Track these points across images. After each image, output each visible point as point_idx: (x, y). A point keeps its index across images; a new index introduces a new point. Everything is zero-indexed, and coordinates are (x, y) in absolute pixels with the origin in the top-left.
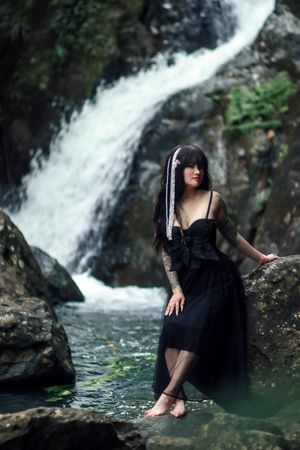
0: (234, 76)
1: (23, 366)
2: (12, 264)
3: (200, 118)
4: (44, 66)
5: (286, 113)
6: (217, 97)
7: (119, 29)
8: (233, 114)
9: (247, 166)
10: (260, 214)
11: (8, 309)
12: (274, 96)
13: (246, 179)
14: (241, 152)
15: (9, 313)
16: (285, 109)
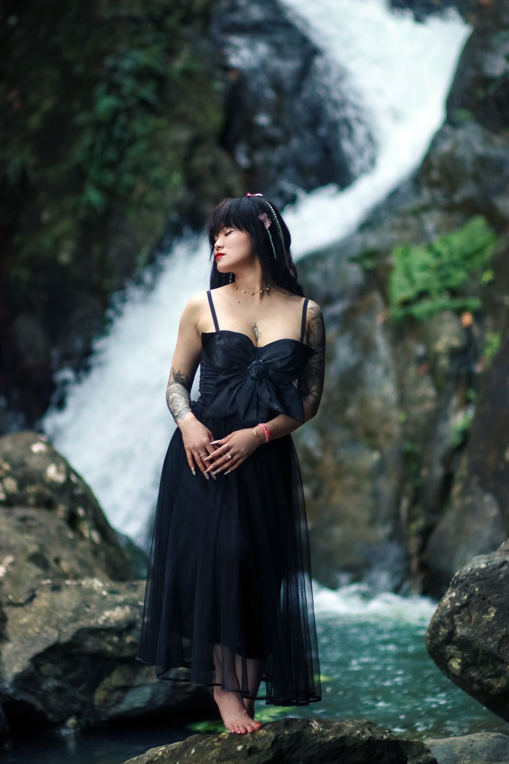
0: (393, 228)
1: (148, 691)
2: (81, 536)
3: (341, 296)
4: (65, 225)
5: (490, 284)
6: (369, 264)
7: (188, 157)
8: (400, 289)
9: (433, 371)
10: (459, 449)
11: (120, 598)
12: (467, 257)
13: (431, 392)
14: (420, 350)
15: (122, 605)
16: (487, 276)
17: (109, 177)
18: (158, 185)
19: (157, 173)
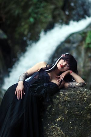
6: (83, 35)
14: (90, 55)
17: (35, 16)
18: (46, 17)
19: (46, 15)
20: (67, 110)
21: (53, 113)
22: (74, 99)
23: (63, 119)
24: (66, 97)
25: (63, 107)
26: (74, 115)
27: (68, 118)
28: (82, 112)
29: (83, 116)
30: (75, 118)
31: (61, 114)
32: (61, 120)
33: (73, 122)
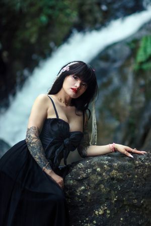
14: (143, 82)
19: (68, 11)
20: (116, 195)
21: (88, 201)
22: (129, 175)
23: (108, 212)
24: (114, 172)
25: (109, 189)
26: (129, 205)
27: (118, 211)
28: (143, 200)
29: (145, 208)
30: (130, 211)
31: (104, 203)
32: (103, 214)
33: (125, 218)
